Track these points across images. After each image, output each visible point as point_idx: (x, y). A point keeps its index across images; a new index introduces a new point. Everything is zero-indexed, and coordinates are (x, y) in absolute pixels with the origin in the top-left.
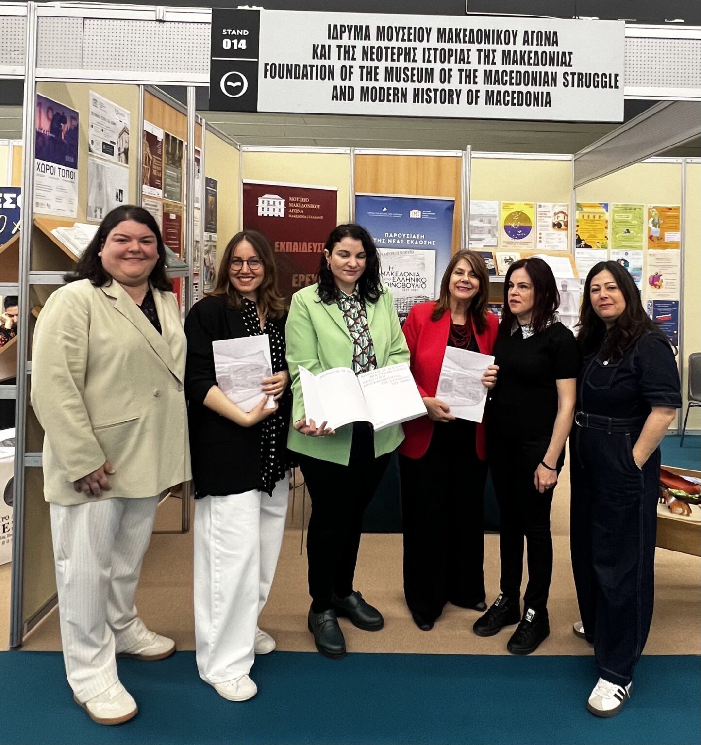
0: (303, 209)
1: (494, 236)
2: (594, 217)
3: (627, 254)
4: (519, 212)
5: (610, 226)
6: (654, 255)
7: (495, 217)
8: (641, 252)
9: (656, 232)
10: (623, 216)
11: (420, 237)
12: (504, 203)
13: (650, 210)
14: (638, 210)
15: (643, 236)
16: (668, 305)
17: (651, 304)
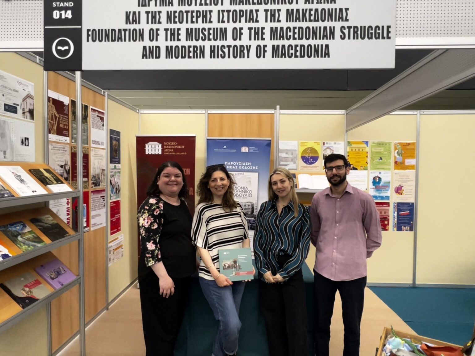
0: (173, 149)
1: (295, 163)
2: (359, 150)
3: (380, 173)
4: (310, 148)
5: (369, 155)
6: (398, 173)
7: (295, 150)
8: (390, 172)
9: (399, 159)
10: (379, 149)
11: (248, 164)
12: (301, 142)
13: (396, 145)
14: (387, 145)
15: (391, 161)
16: (407, 206)
17: (395, 205)
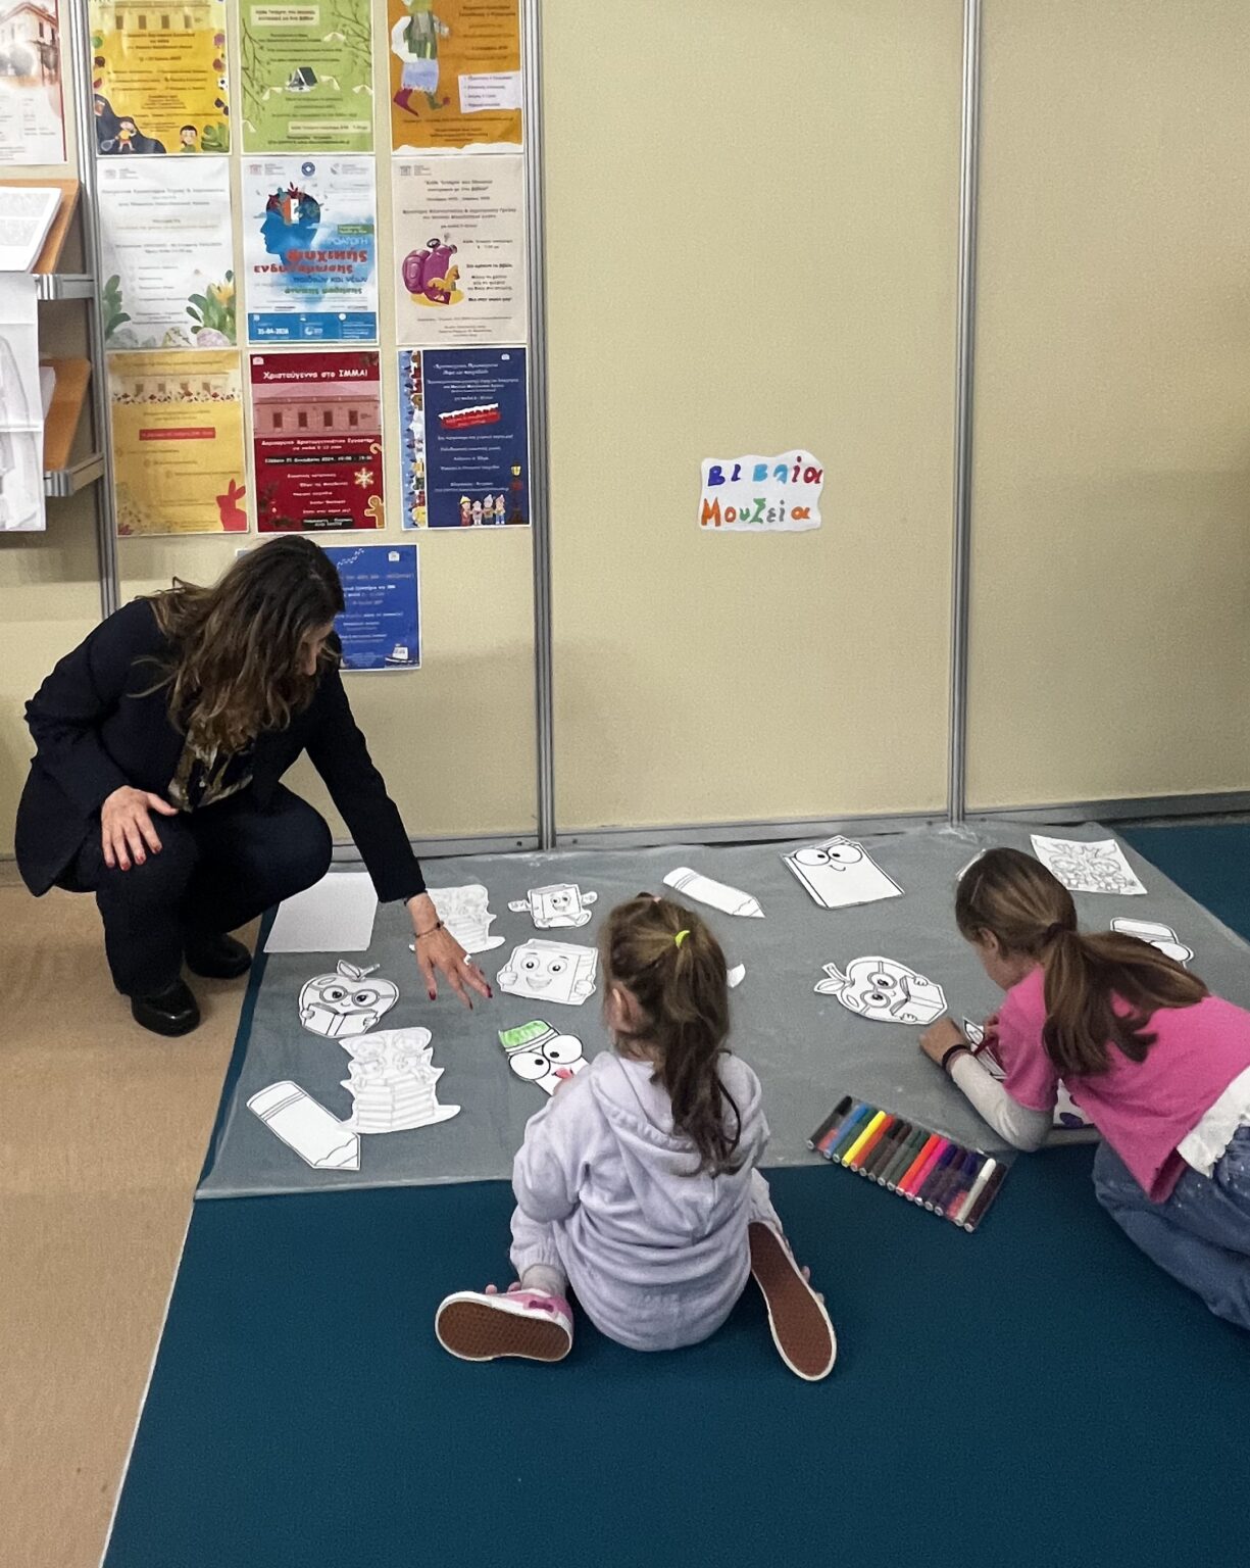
2: (165, 22)
3: (308, 169)
5: (232, 58)
6: (419, 169)
8: (367, 161)
9: (421, 71)
10: (289, 15)
15: (372, 92)
16: (483, 368)
17: (414, 365)
